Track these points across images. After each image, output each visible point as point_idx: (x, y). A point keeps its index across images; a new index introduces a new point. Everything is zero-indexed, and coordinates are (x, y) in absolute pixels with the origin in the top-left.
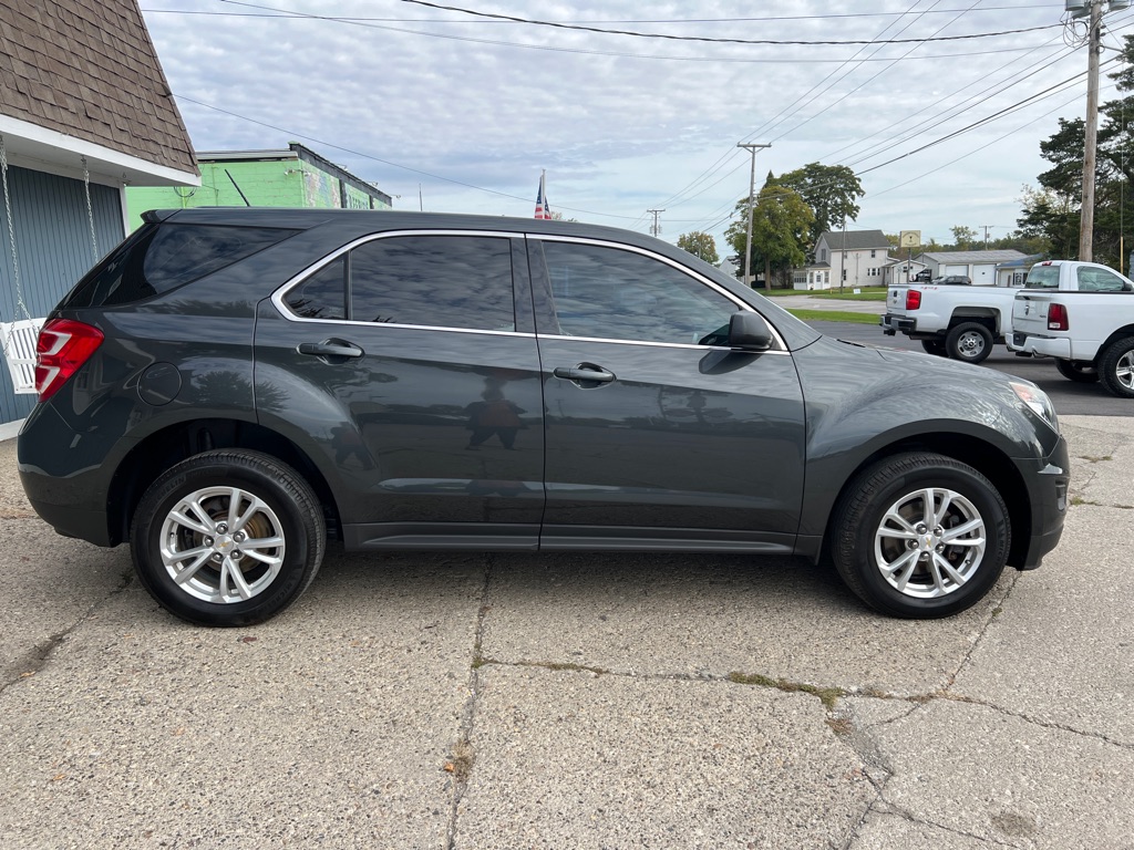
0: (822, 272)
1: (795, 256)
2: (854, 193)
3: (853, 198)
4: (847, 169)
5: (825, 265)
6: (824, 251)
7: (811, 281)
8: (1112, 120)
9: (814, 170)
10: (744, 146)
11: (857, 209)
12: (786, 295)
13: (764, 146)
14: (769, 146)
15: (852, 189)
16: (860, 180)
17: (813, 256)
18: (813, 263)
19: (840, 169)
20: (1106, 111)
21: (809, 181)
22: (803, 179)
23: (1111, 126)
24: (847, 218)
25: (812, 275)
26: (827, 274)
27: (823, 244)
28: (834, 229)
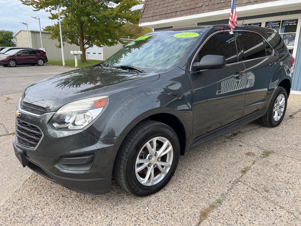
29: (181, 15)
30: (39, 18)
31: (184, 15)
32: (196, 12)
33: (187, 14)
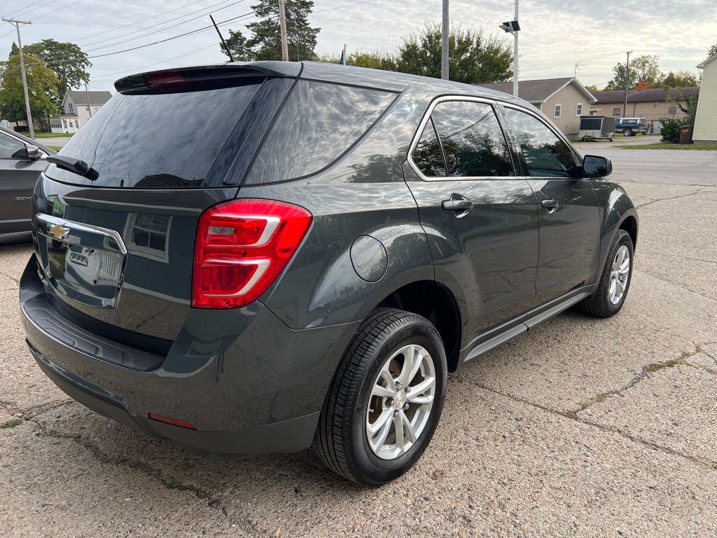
0: (73, 120)
1: (51, 108)
2: (83, 63)
3: (83, 67)
4: (75, 45)
5: (74, 115)
6: (70, 105)
7: (66, 127)
8: (256, 34)
9: (50, 44)
10: (9, 21)
11: (88, 75)
12: (49, 137)
13: (25, 23)
14: (30, 23)
15: (82, 61)
16: (87, 55)
17: (61, 108)
18: (63, 113)
19: (70, 45)
20: (252, 28)
21: (47, 52)
22: (42, 51)
23: (256, 38)
24: (82, 81)
25: (65, 122)
26: (77, 122)
27: (68, 100)
28: (73, 89)
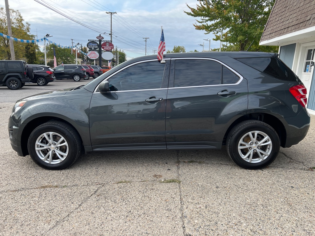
29: (291, 31)
30: (210, 40)
31: (294, 31)
32: (304, 27)
33: (296, 30)
